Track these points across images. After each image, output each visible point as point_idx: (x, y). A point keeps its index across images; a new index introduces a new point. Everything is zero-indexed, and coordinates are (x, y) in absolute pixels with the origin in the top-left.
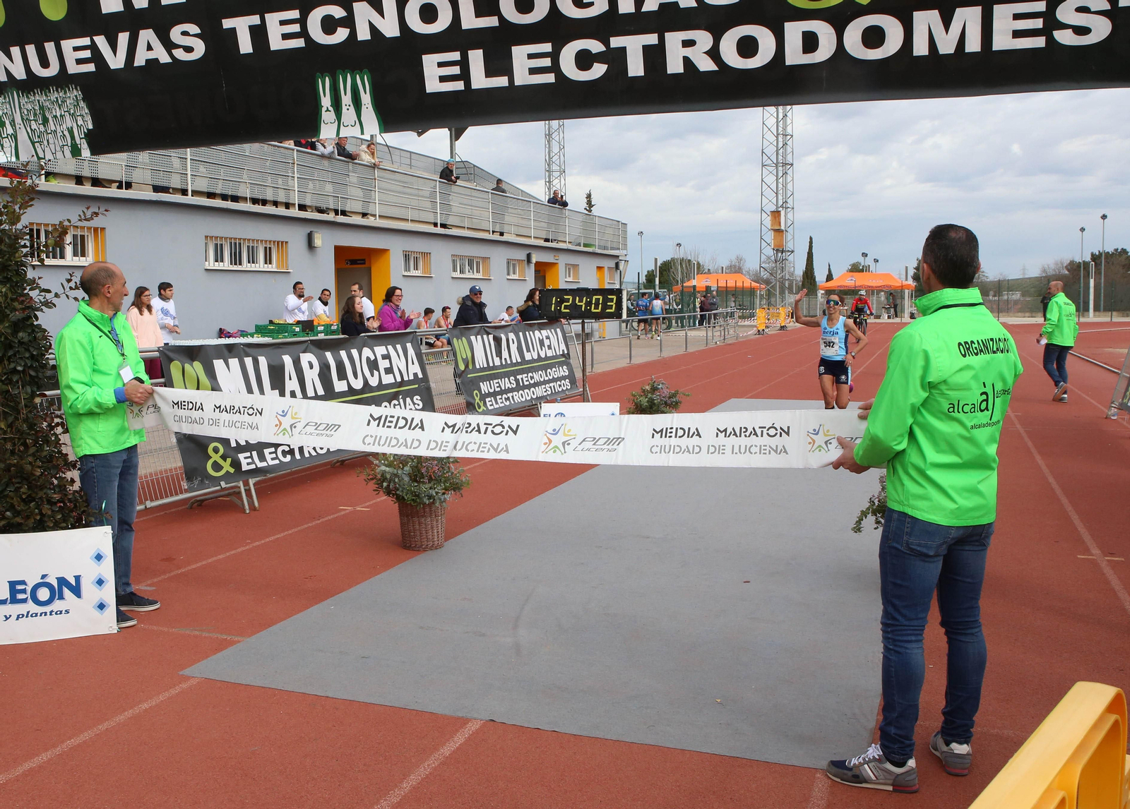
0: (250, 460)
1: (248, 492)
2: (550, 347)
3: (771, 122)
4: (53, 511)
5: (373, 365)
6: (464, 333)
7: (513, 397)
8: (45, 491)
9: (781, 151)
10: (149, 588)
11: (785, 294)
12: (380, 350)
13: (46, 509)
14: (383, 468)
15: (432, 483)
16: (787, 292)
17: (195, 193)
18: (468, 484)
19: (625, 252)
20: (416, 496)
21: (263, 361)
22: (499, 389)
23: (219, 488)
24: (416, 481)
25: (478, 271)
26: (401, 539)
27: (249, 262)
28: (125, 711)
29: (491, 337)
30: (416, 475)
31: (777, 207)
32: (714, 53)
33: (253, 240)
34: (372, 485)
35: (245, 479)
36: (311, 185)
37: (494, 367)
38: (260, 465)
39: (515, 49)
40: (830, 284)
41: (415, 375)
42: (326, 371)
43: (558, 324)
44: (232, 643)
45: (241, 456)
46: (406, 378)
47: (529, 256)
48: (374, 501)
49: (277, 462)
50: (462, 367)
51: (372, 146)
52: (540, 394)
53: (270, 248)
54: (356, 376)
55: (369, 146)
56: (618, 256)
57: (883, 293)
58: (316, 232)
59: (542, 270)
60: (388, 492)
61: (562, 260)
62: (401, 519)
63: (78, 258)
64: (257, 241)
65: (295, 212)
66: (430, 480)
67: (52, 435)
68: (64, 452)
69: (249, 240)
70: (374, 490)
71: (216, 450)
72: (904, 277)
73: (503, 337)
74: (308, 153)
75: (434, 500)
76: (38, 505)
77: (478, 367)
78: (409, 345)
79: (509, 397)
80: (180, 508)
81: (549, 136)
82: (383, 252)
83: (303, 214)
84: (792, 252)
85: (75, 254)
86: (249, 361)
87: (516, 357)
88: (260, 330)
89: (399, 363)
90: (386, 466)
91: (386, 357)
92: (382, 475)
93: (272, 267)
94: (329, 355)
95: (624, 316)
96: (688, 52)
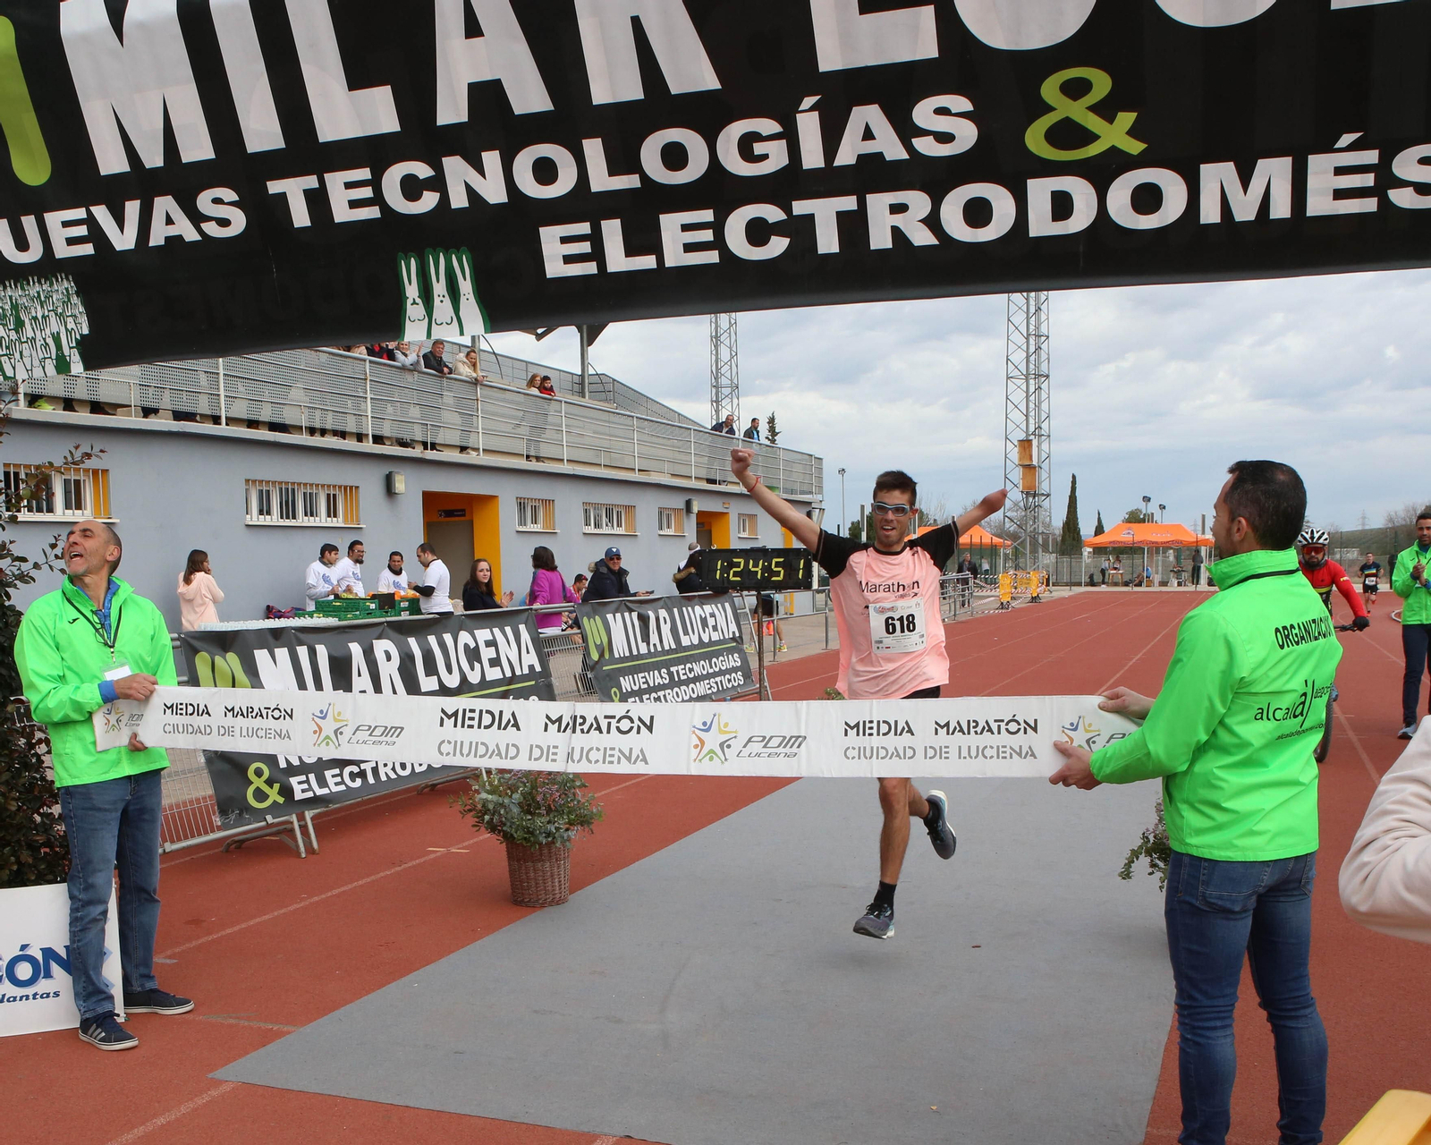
0: (305, 786)
1: (304, 829)
2: (715, 628)
3: (1019, 318)
4: (35, 859)
5: (473, 655)
6: (599, 611)
7: (665, 696)
8: (24, 831)
9: (1032, 358)
10: (168, 961)
11: (1037, 552)
12: (483, 635)
13: (26, 857)
14: (484, 795)
15: (551, 815)
16: (1040, 550)
17: (230, 421)
18: (600, 816)
19: (819, 497)
20: (529, 832)
21: (322, 651)
22: (646, 686)
23: (263, 823)
24: (530, 813)
25: (619, 525)
26: (510, 891)
27: (306, 515)
28: (133, 1128)
29: (635, 615)
30: (529, 805)
31: (1028, 435)
32: (933, 222)
33: (311, 485)
34: (471, 819)
35: (300, 811)
36: (390, 409)
37: (640, 657)
38: (320, 792)
39: (665, 219)
40: (1101, 539)
41: (531, 667)
42: (409, 664)
43: (726, 596)
44: (280, 1034)
45: (294, 781)
46: (518, 672)
47: (688, 504)
48: (475, 840)
49: (343, 788)
50: (595, 656)
51: (473, 354)
52: (702, 693)
53: (334, 496)
54: (449, 670)
55: (468, 355)
56: (811, 503)
57: (1171, 551)
58: (398, 473)
59: (706, 523)
60: (492, 828)
61: (734, 510)
62: (510, 865)
63: (71, 511)
64: (317, 485)
65: (368, 446)
66: (549, 810)
67: (33, 755)
68: (49, 778)
69: (305, 484)
70: (474, 826)
71: (259, 773)
72: (1200, 528)
73: (651, 614)
74: (385, 365)
75: (554, 838)
76: (15, 851)
77: (617, 656)
78: (522, 627)
79: (659, 697)
80: (211, 852)
81: (716, 339)
82: (488, 500)
83: (378, 449)
84: (1048, 495)
85: (68, 506)
86: (302, 652)
87: (669, 642)
88: (323, 608)
89: (508, 651)
90: (489, 792)
91: (492, 643)
92: (484, 806)
93: (338, 522)
94: (412, 641)
95: (815, 586)
96: (898, 220)
